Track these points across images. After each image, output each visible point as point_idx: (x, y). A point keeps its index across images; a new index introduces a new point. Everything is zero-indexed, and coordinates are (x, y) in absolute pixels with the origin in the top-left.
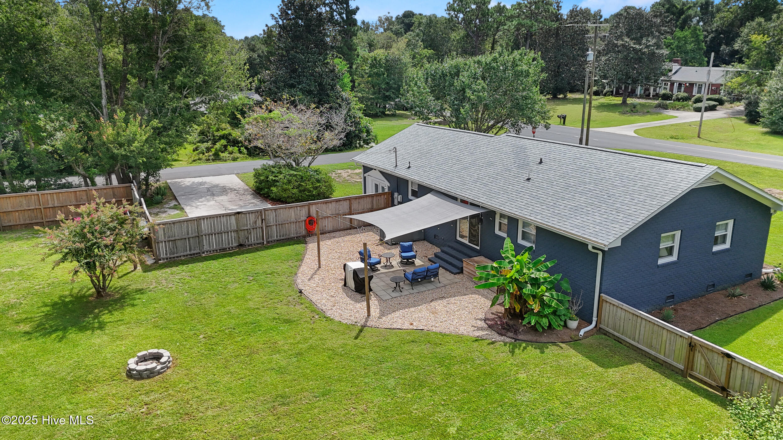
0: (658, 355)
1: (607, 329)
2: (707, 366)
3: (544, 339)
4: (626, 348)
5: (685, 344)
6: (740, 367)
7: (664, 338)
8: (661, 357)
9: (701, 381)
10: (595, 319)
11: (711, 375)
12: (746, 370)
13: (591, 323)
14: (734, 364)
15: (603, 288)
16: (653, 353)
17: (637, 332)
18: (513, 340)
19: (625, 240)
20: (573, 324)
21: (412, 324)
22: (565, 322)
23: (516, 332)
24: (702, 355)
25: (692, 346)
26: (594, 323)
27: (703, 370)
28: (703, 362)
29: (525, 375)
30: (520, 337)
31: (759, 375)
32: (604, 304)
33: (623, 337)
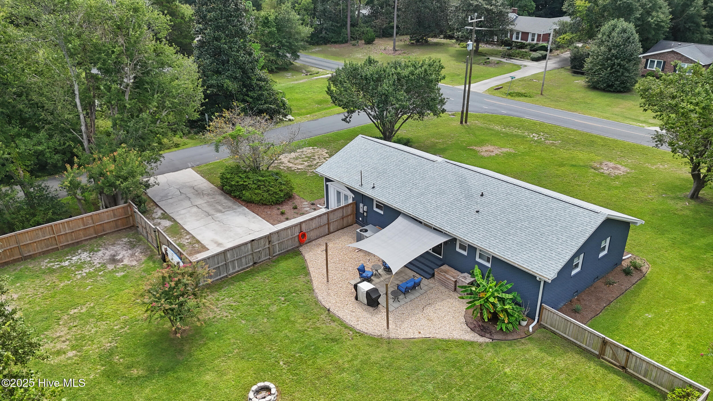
0: (581, 344)
1: (546, 325)
2: (614, 354)
3: (510, 337)
4: (560, 338)
5: (600, 341)
6: (634, 357)
7: (586, 336)
8: (584, 346)
9: (609, 362)
10: (537, 318)
11: (616, 359)
12: (638, 360)
13: (534, 320)
14: (630, 355)
15: (543, 300)
16: (578, 343)
17: (568, 329)
18: (491, 340)
19: (559, 273)
20: (524, 323)
21: (420, 333)
22: (519, 322)
23: (491, 333)
24: (611, 347)
25: (605, 343)
26: (536, 320)
27: (611, 355)
28: (611, 352)
29: (508, 369)
30: (495, 337)
31: (646, 363)
32: (544, 310)
33: (558, 331)
